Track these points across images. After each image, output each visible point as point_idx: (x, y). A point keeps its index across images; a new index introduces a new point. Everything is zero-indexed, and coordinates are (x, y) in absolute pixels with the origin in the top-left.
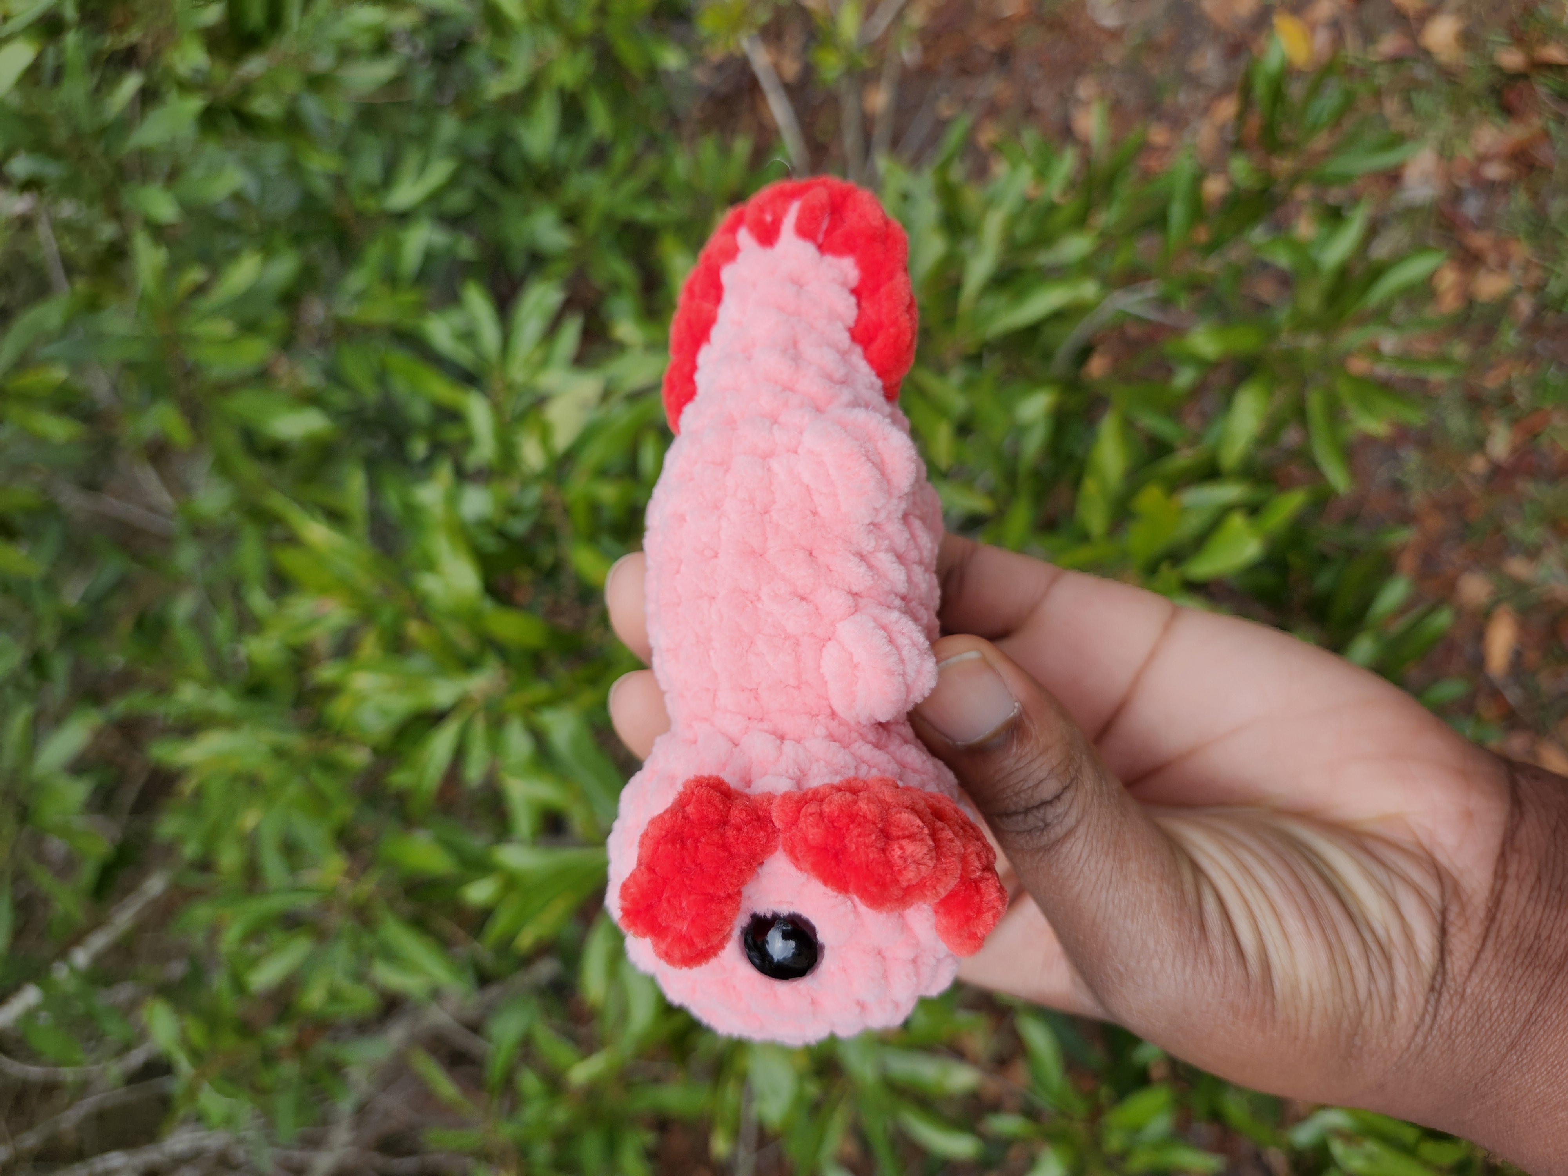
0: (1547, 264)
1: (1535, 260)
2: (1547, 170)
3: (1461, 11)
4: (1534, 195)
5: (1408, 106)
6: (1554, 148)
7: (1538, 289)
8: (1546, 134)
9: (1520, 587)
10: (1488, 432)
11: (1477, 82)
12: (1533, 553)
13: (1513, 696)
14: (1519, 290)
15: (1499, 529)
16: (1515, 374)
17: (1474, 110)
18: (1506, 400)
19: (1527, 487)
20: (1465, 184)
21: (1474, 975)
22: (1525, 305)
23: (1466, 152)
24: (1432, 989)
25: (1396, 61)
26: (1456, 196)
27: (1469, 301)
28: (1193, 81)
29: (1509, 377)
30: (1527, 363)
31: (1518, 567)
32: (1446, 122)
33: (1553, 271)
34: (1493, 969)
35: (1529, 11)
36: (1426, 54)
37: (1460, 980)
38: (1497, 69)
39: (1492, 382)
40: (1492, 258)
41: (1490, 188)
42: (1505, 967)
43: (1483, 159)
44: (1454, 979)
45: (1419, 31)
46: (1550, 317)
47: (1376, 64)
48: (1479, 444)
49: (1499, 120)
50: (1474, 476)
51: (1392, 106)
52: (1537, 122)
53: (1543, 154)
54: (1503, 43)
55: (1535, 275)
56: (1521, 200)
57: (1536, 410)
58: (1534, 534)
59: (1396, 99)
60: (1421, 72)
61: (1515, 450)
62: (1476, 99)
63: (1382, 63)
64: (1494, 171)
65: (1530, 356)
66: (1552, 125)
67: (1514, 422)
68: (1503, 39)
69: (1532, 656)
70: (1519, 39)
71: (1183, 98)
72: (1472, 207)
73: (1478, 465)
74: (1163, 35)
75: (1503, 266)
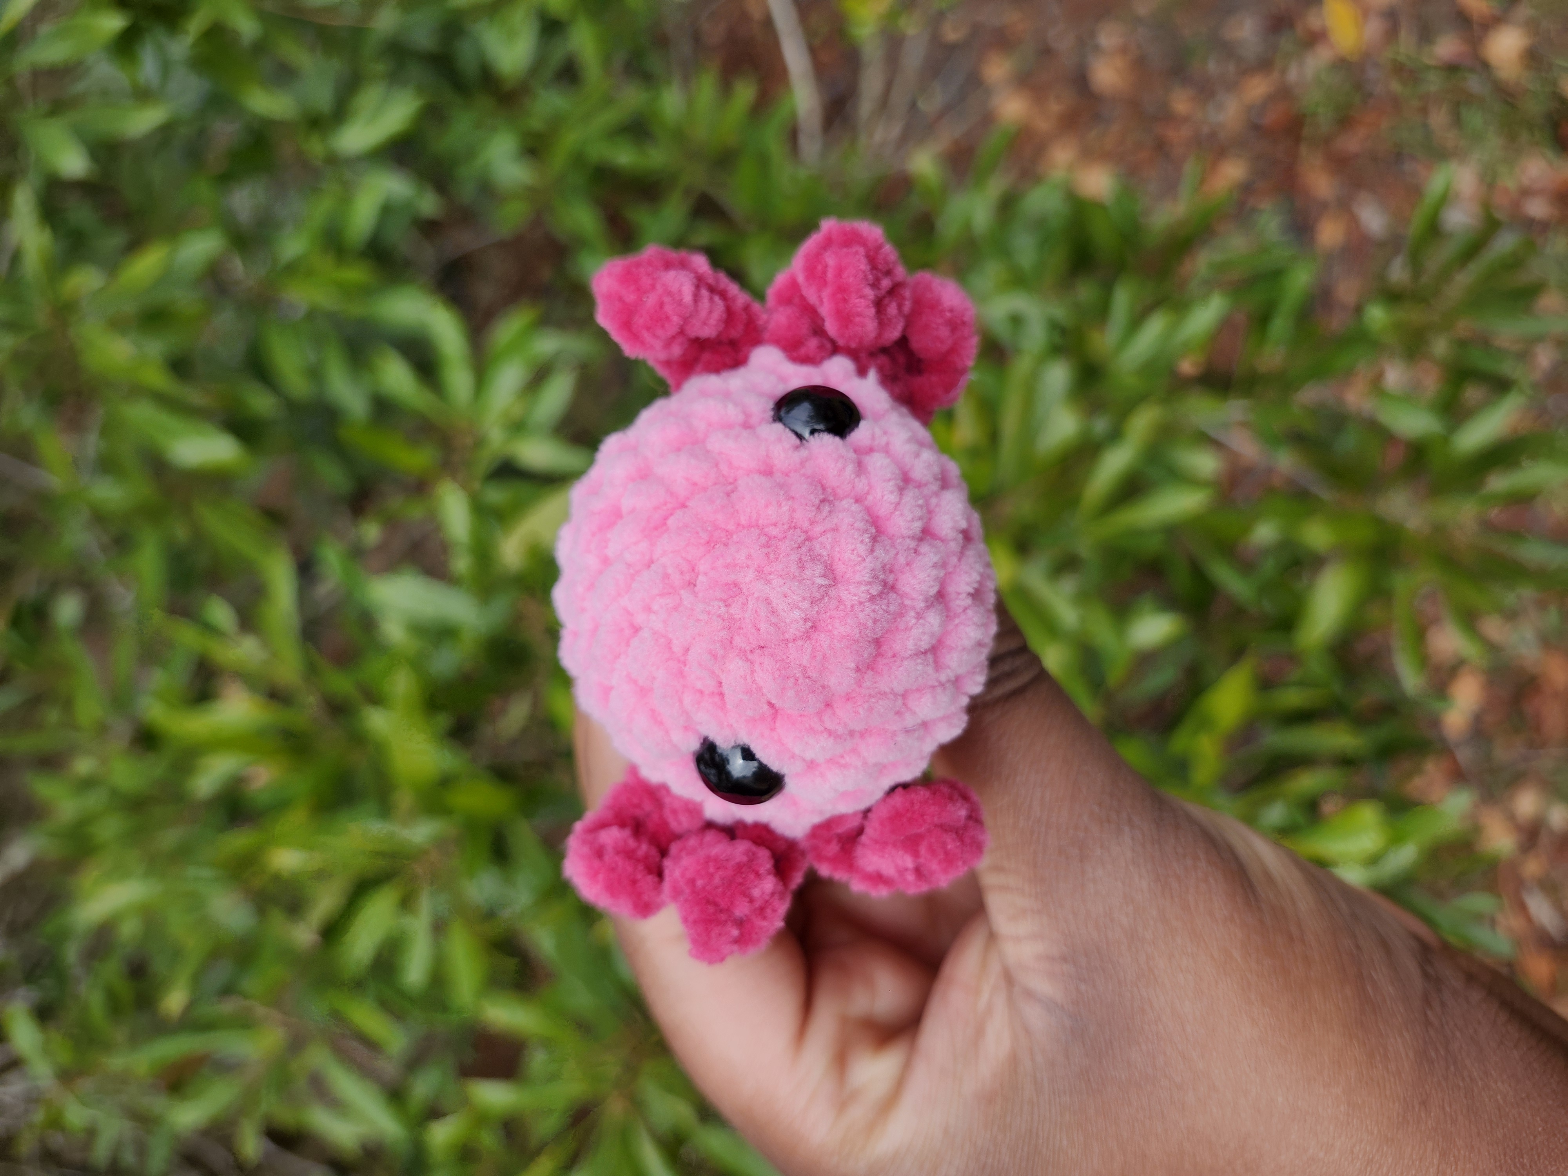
3: (1532, 26)
5: (1457, 120)
9: (1492, 647)
11: (1535, 108)
12: (1510, 615)
13: (1465, 756)
17: (1525, 138)
20: (1503, 216)
23: (1509, 182)
25: (1452, 69)
28: (1228, 50)
31: (1495, 628)
32: (1494, 145)
36: (1485, 66)
41: (1529, 227)
43: (1526, 192)
45: (1482, 39)
47: (1428, 68)
49: (1550, 154)
51: (1439, 118)
59: (1444, 110)
60: (1474, 84)
62: (1531, 125)
63: (1436, 68)
64: (1538, 208)
69: (1493, 721)
71: (1212, 67)
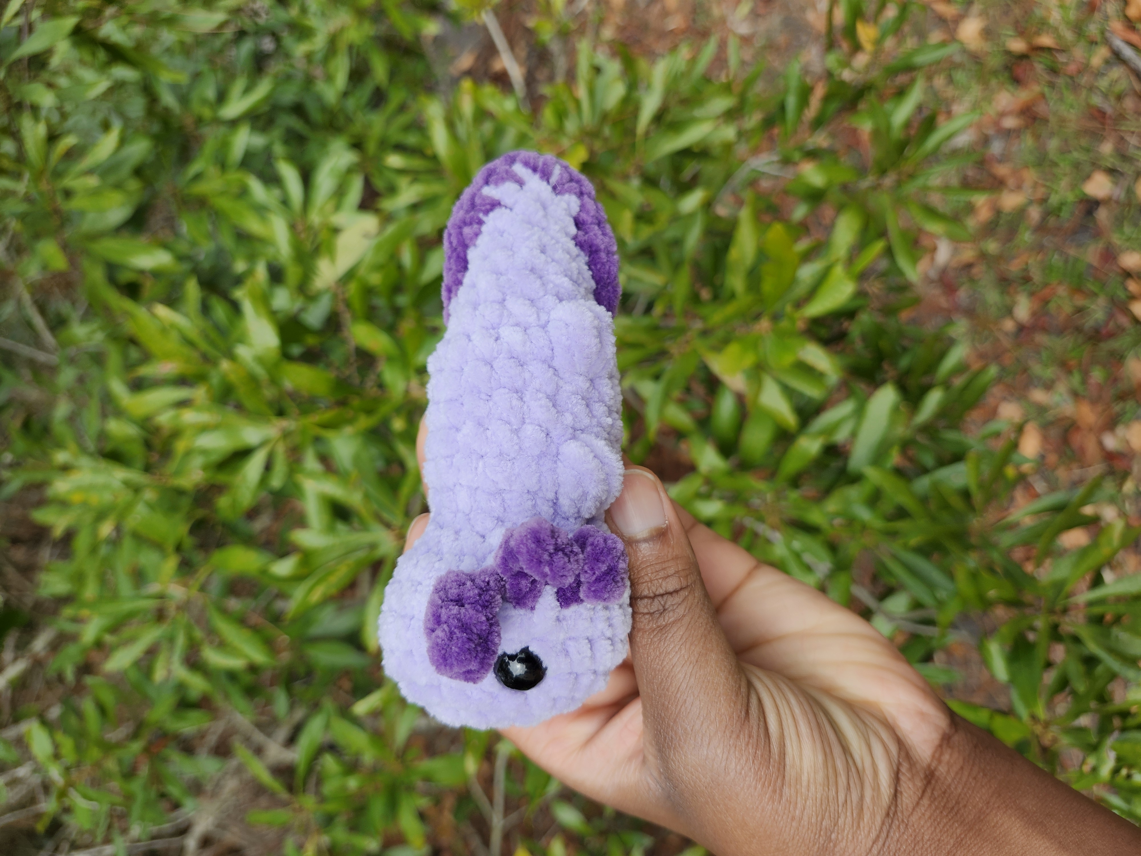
0: (1048, 184)
1: (1040, 182)
2: (1045, 121)
3: (983, 13)
4: (1037, 137)
5: (950, 80)
6: (1049, 105)
7: (1043, 201)
8: (1043, 96)
9: (1041, 409)
10: (1014, 303)
11: (995, 62)
12: (1049, 386)
14: (1031, 202)
15: (1025, 370)
16: (1031, 261)
17: (994, 82)
18: (1026, 279)
19: (1041, 338)
20: (991, 132)
21: (915, 813)
22: (1035, 213)
23: (992, 110)
24: (888, 815)
26: (986, 141)
27: (998, 212)
29: (1027, 264)
30: (1038, 253)
31: (1039, 396)
32: (976, 91)
33: (1053, 189)
34: (928, 814)
35: (1028, 13)
37: (906, 814)
38: (1008, 53)
39: (1014, 267)
40: (1011, 182)
41: (1008, 134)
42: (935, 814)
43: (1002, 114)
44: (902, 812)
45: (955, 30)
46: (1052, 221)
48: (1009, 311)
49: (1011, 88)
50: (1006, 334)
51: (940, 82)
52: (1036, 89)
53: (1041, 109)
54: (1011, 36)
55: (1041, 192)
56: (1028, 141)
57: (1046, 285)
58: (1049, 373)
59: (942, 77)
60: (957, 57)
61: (1034, 314)
62: (995, 73)
64: (1010, 123)
65: (1040, 248)
66: (1046, 90)
67: (1032, 294)
68: (1010, 33)
69: (1052, 458)
70: (1021, 32)
72: (997, 147)
73: (1009, 325)
74: (781, 39)
75: (1019, 187)
